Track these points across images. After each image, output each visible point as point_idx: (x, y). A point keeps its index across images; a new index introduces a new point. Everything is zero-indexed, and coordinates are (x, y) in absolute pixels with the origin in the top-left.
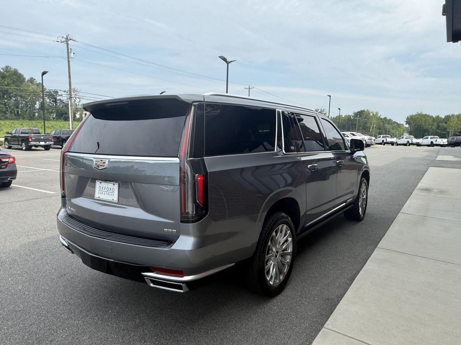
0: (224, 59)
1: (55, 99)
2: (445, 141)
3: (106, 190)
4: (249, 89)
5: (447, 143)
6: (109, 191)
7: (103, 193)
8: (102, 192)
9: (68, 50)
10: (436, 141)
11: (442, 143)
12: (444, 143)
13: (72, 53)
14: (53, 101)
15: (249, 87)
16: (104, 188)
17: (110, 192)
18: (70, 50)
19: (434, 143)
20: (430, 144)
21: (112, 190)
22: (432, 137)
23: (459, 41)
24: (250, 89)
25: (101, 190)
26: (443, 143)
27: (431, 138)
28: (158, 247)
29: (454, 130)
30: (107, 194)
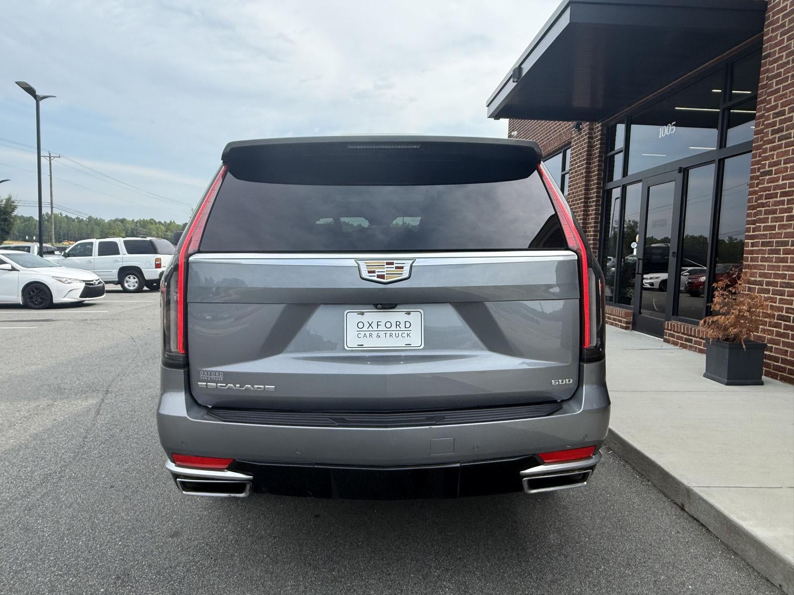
0: (30, 91)
4: (50, 158)
6: (393, 329)
7: (368, 336)
8: (367, 333)
15: (50, 154)
16: (374, 325)
17: (399, 329)
21: (402, 326)
23: (501, 119)
24: (52, 158)
25: (365, 329)
28: (556, 413)
30: (388, 335)
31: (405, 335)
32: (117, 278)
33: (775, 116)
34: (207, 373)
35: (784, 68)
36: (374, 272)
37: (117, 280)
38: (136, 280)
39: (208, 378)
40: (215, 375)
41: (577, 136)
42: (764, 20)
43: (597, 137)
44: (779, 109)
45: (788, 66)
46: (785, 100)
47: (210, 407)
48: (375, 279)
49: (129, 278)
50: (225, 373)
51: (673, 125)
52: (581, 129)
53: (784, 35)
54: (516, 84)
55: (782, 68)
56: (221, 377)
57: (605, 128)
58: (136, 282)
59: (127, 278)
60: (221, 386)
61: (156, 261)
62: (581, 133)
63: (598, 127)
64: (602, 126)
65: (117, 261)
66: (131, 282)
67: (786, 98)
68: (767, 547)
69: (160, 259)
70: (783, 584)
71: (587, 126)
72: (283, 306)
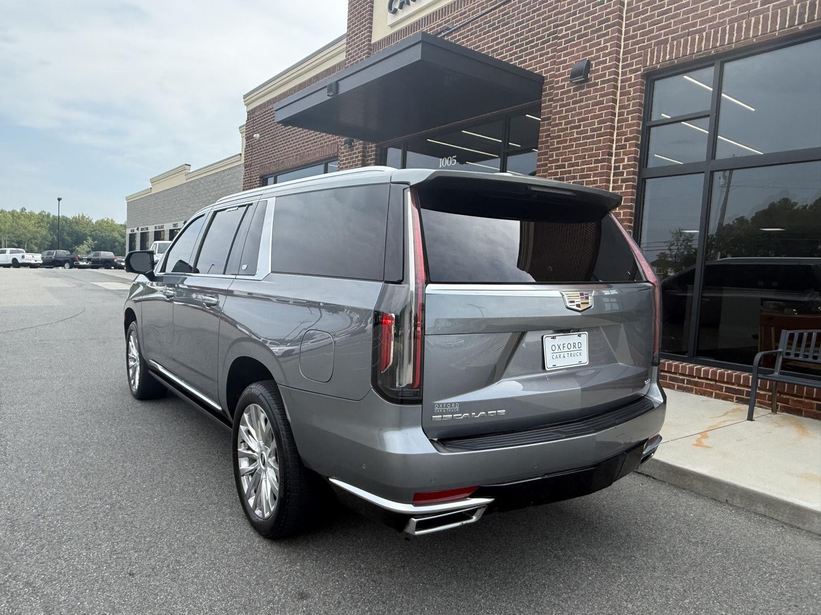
2: (37, 258)
3: (566, 349)
5: (41, 262)
6: (572, 349)
7: (558, 357)
8: (558, 354)
10: (23, 257)
11: (33, 262)
12: (38, 262)
16: (561, 347)
17: (575, 349)
19: (20, 261)
20: (10, 262)
21: (577, 346)
22: (13, 250)
25: (556, 351)
26: (36, 261)
27: (12, 252)
29: (9, 239)
30: (569, 355)
31: (578, 354)
33: (556, 167)
34: (443, 406)
35: (564, 133)
36: (573, 302)
39: (443, 410)
40: (451, 407)
41: (346, 152)
42: (541, 90)
43: (371, 156)
44: (560, 163)
45: (566, 132)
46: (564, 157)
47: (436, 439)
48: (575, 307)
50: (461, 404)
51: (454, 158)
52: (353, 146)
53: (563, 107)
54: (329, 98)
55: (562, 132)
56: (457, 407)
57: (379, 149)
60: (457, 417)
62: (353, 150)
63: (371, 147)
64: (376, 147)
67: (566, 155)
68: (712, 478)
70: (728, 499)
71: (360, 144)
72: (511, 334)
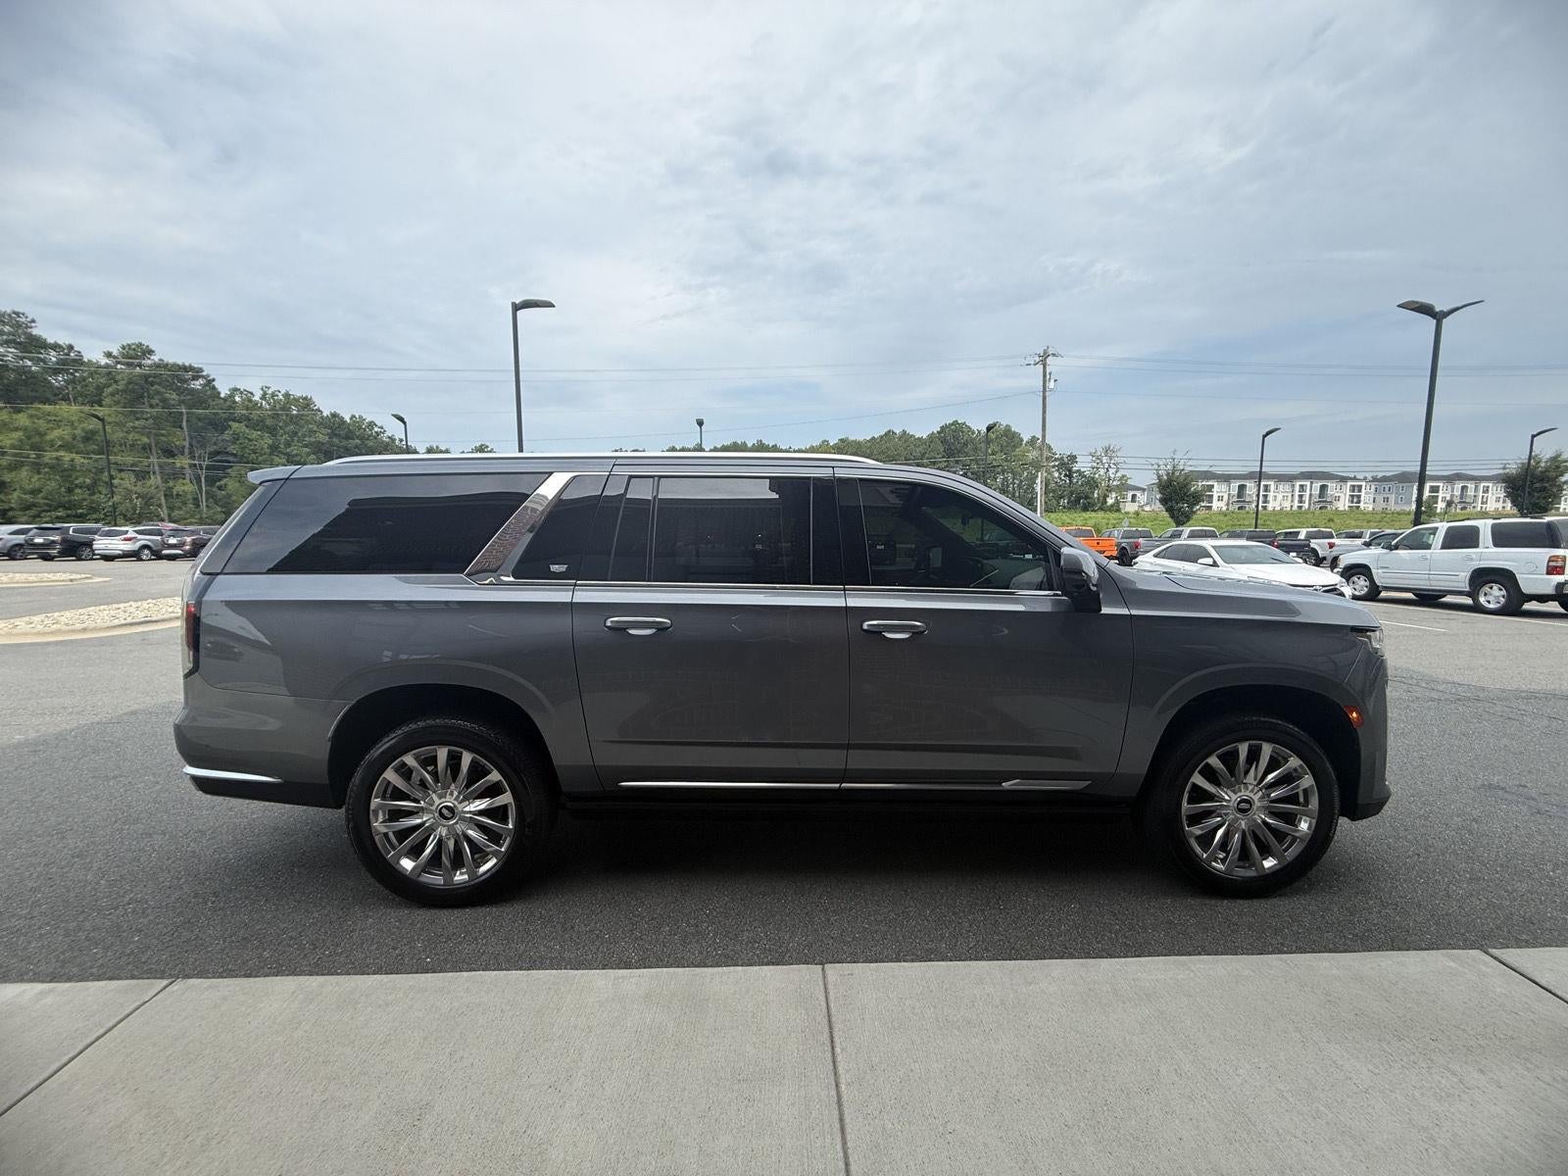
1: (1070, 471)
9: (1045, 376)
13: (1052, 381)
14: (1066, 475)
18: (1048, 377)
32: (1467, 585)
37: (1468, 589)
38: (1504, 592)
49: (1491, 588)
58: (1503, 597)
59: (1486, 589)
61: (1549, 561)
65: (1472, 559)
66: (1493, 596)
69: (1565, 557)
